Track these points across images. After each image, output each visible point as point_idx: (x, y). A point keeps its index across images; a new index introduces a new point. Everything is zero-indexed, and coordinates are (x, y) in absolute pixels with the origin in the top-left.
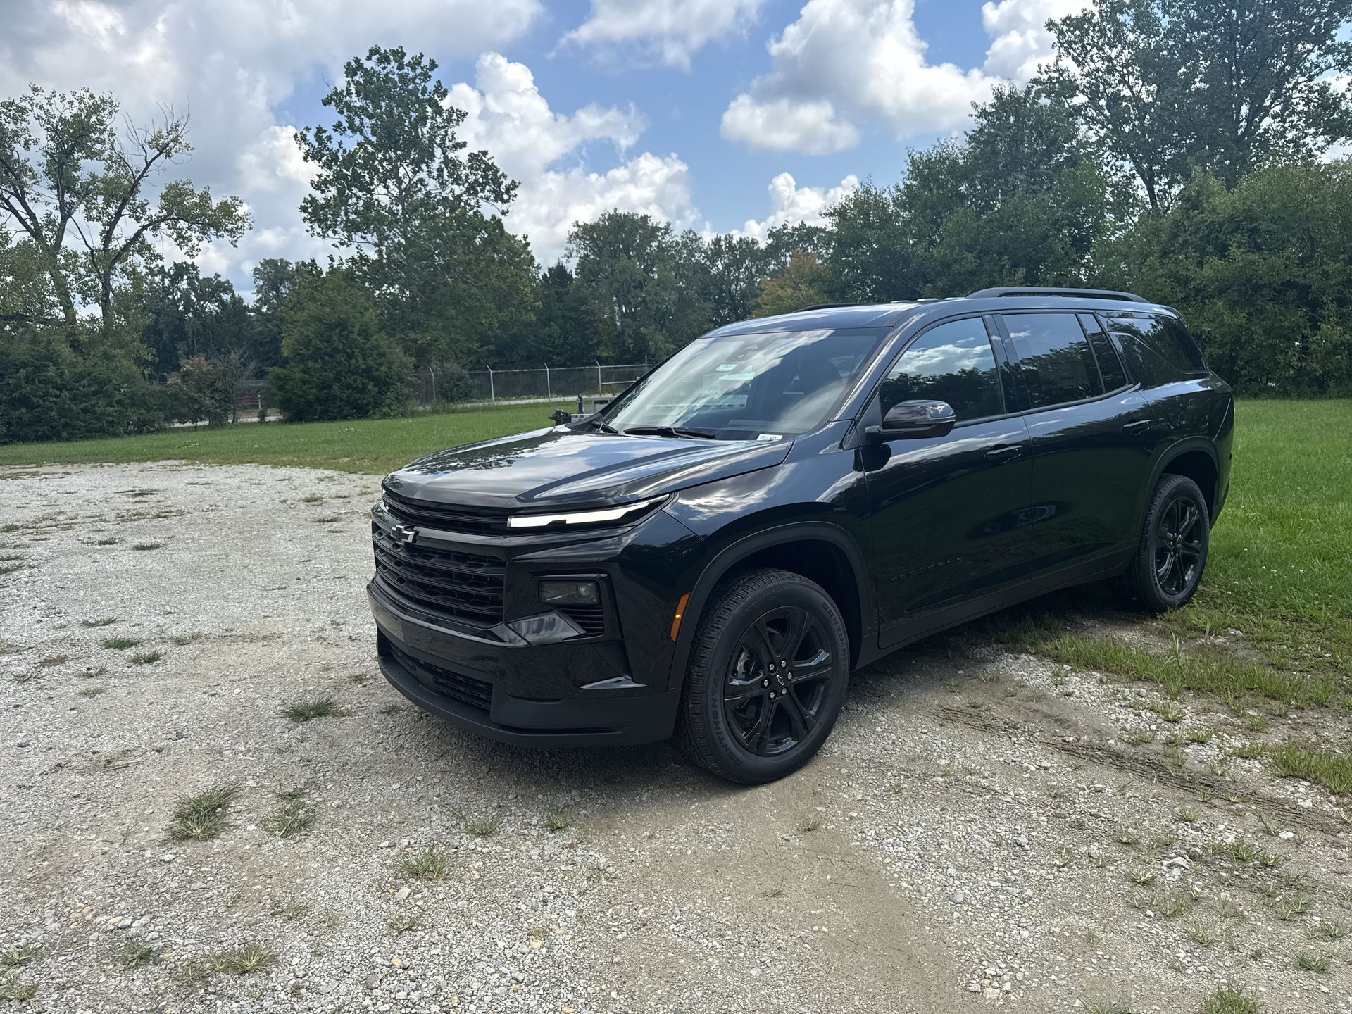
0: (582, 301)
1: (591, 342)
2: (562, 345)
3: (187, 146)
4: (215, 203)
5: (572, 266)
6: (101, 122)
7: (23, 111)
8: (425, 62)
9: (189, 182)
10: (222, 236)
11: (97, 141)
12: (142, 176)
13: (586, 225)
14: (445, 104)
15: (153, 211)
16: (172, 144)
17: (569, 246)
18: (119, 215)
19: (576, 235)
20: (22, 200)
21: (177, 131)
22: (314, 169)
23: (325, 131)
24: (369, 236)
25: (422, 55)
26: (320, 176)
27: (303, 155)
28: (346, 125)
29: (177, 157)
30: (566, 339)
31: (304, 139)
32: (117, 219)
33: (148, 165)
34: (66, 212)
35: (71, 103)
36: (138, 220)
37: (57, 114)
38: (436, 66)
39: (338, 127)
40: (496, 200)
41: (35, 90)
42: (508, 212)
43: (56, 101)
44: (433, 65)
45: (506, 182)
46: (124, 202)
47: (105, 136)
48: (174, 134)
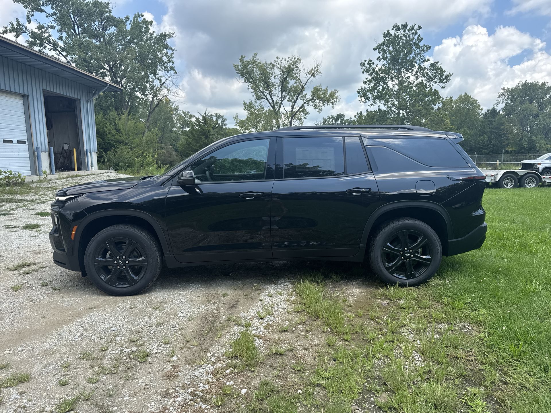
0: (502, 124)
1: (503, 144)
2: (488, 145)
3: (320, 73)
4: (329, 92)
5: (500, 108)
6: (297, 67)
7: (274, 66)
8: (416, 27)
9: (320, 86)
10: (329, 105)
11: (295, 74)
12: (305, 85)
13: (508, 89)
14: (421, 44)
15: (309, 97)
16: (315, 72)
17: (498, 99)
18: (297, 99)
19: (503, 94)
20: (271, 95)
21: (317, 67)
22: (366, 76)
23: (371, 61)
24: (381, 101)
25: (415, 24)
26: (367, 79)
27: (362, 71)
28: (381, 57)
29: (317, 77)
30: (491, 142)
31: (364, 64)
32: (296, 100)
33: (307, 80)
34: (283, 98)
35: (288, 61)
36: (303, 100)
37: (283, 66)
38: (421, 28)
39: (379, 59)
40: (440, 82)
41: (277, 58)
42: (445, 87)
43: (283, 61)
44: (420, 28)
45: (445, 74)
46: (299, 94)
47: (298, 71)
48: (317, 68)
